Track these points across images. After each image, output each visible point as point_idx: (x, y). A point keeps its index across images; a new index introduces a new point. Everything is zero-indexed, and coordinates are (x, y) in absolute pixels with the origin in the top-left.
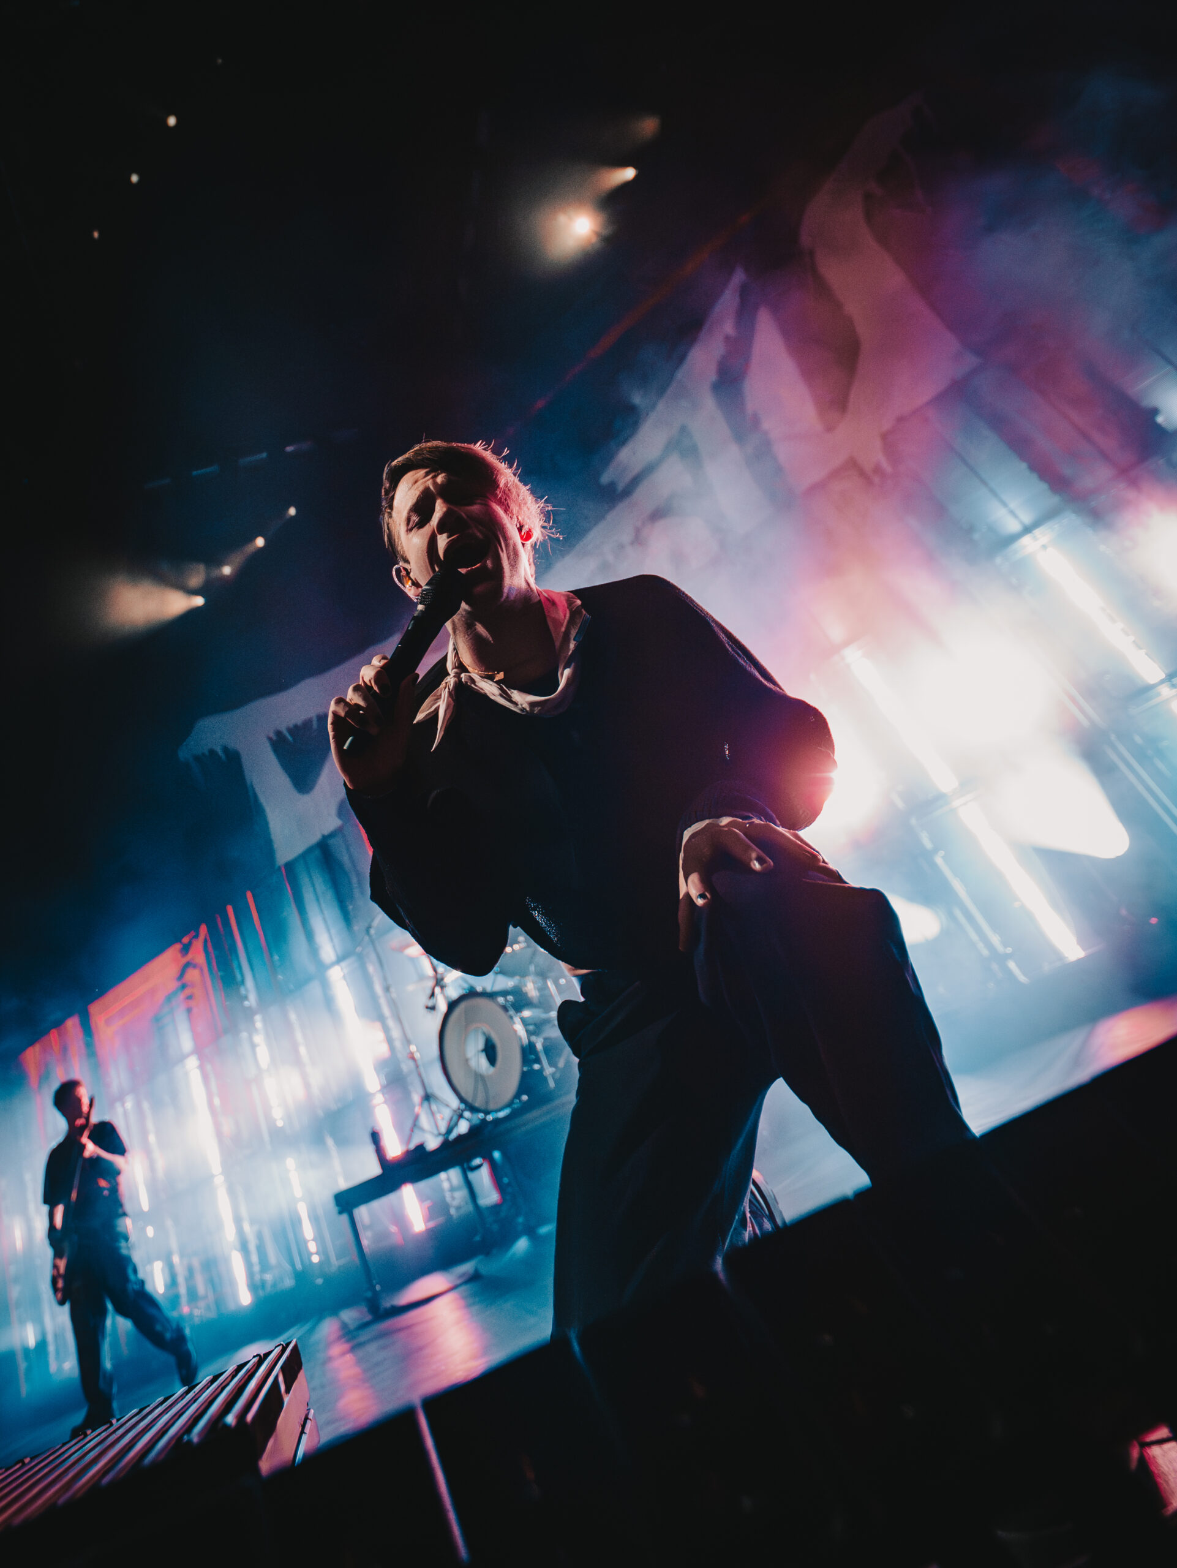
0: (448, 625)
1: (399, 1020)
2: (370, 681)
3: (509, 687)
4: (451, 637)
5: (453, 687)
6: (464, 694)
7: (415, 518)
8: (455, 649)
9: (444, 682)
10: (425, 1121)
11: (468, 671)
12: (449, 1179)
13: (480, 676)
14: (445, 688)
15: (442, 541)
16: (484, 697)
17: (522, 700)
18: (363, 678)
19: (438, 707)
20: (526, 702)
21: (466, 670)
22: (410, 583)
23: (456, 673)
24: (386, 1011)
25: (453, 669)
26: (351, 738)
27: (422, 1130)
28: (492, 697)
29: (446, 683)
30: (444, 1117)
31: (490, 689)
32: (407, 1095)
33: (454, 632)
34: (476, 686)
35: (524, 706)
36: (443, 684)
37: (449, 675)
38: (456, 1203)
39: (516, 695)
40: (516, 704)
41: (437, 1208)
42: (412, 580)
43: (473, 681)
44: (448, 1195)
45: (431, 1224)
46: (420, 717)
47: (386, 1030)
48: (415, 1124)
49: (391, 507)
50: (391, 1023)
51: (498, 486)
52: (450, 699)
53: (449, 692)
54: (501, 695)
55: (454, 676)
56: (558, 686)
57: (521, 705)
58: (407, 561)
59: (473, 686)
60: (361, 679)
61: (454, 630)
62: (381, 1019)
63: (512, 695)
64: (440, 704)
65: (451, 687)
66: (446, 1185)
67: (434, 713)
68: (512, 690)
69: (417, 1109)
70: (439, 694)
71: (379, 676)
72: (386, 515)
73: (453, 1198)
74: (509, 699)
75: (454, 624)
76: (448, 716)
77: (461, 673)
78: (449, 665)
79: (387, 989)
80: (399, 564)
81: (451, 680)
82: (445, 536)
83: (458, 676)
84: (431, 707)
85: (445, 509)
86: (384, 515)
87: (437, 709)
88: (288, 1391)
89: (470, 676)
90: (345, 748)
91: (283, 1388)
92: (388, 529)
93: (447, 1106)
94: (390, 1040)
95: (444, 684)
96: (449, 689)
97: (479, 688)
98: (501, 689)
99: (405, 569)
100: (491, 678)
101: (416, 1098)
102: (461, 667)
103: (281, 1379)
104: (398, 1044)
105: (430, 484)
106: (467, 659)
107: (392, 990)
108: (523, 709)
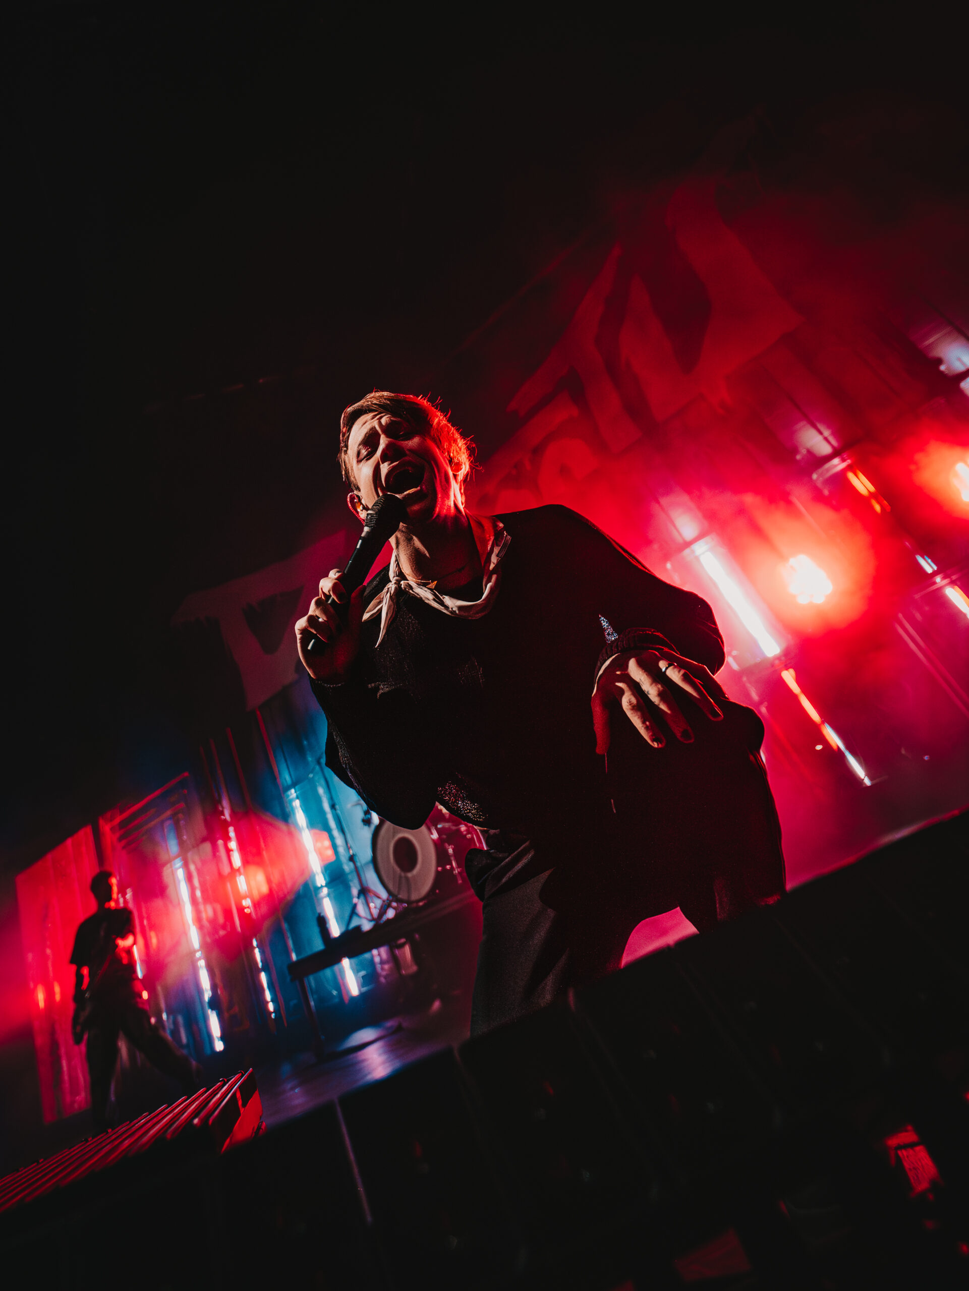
0: (392, 541)
1: (342, 831)
2: (329, 591)
3: (442, 594)
4: (394, 551)
5: (394, 593)
6: (402, 597)
7: (364, 452)
8: (396, 560)
9: (386, 588)
10: (361, 909)
11: (406, 579)
12: (379, 955)
13: (417, 584)
14: (387, 592)
15: (385, 468)
16: (420, 601)
17: (452, 603)
18: (322, 589)
19: (382, 607)
20: (456, 606)
21: (405, 579)
22: (361, 507)
23: (397, 580)
24: (332, 824)
25: (394, 577)
26: (313, 640)
27: (358, 916)
28: (427, 601)
29: (388, 588)
30: (375, 905)
31: (425, 594)
32: (348, 888)
33: (397, 547)
34: (413, 591)
35: (454, 609)
36: (385, 590)
37: (391, 581)
38: (384, 973)
39: (447, 600)
40: (447, 607)
41: (370, 978)
42: (363, 505)
43: (411, 588)
44: (379, 967)
45: (364, 989)
46: (366, 616)
47: (332, 838)
48: (353, 912)
49: (347, 446)
50: (336, 833)
51: (432, 425)
52: (391, 602)
53: (391, 597)
54: (434, 600)
55: (395, 583)
56: (483, 594)
57: (452, 608)
58: (358, 489)
59: (411, 591)
60: (320, 590)
61: (398, 544)
62: (327, 829)
63: (444, 600)
64: (383, 605)
65: (392, 592)
66: (377, 959)
67: (378, 613)
68: (444, 596)
69: (355, 900)
70: (382, 597)
71: (335, 588)
72: (343, 454)
73: (382, 969)
74: (442, 603)
75: (397, 538)
76: (389, 616)
77: (401, 581)
78: (391, 574)
79: (333, 807)
80: (353, 491)
81: (392, 586)
82: (386, 464)
83: (398, 583)
84: (375, 608)
85: (387, 442)
86: (341, 453)
87: (380, 610)
88: (244, 1105)
89: (408, 583)
90: (309, 648)
91: (240, 1103)
92: (345, 465)
93: (379, 897)
94: (334, 847)
95: (387, 589)
96: (390, 594)
97: (416, 593)
98: (435, 595)
99: (358, 497)
100: (425, 585)
101: (355, 891)
102: (401, 576)
103: (238, 1095)
104: (341, 850)
105: (375, 424)
106: (407, 569)
107: (337, 807)
108: (453, 612)
